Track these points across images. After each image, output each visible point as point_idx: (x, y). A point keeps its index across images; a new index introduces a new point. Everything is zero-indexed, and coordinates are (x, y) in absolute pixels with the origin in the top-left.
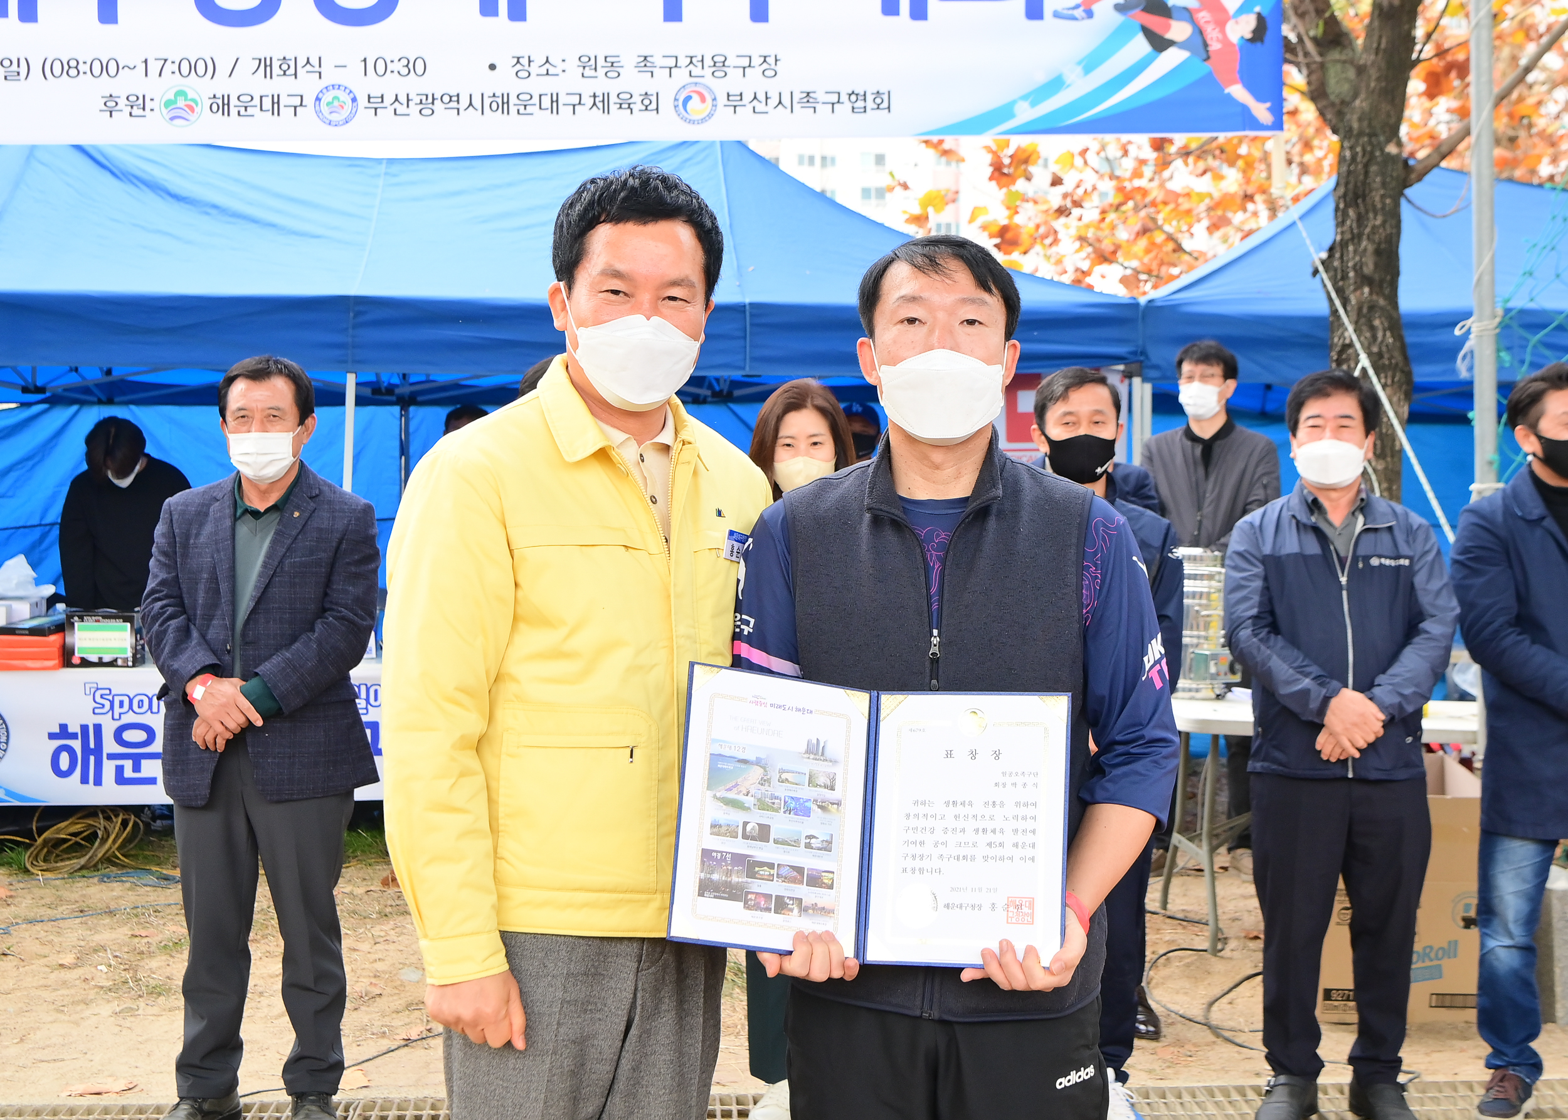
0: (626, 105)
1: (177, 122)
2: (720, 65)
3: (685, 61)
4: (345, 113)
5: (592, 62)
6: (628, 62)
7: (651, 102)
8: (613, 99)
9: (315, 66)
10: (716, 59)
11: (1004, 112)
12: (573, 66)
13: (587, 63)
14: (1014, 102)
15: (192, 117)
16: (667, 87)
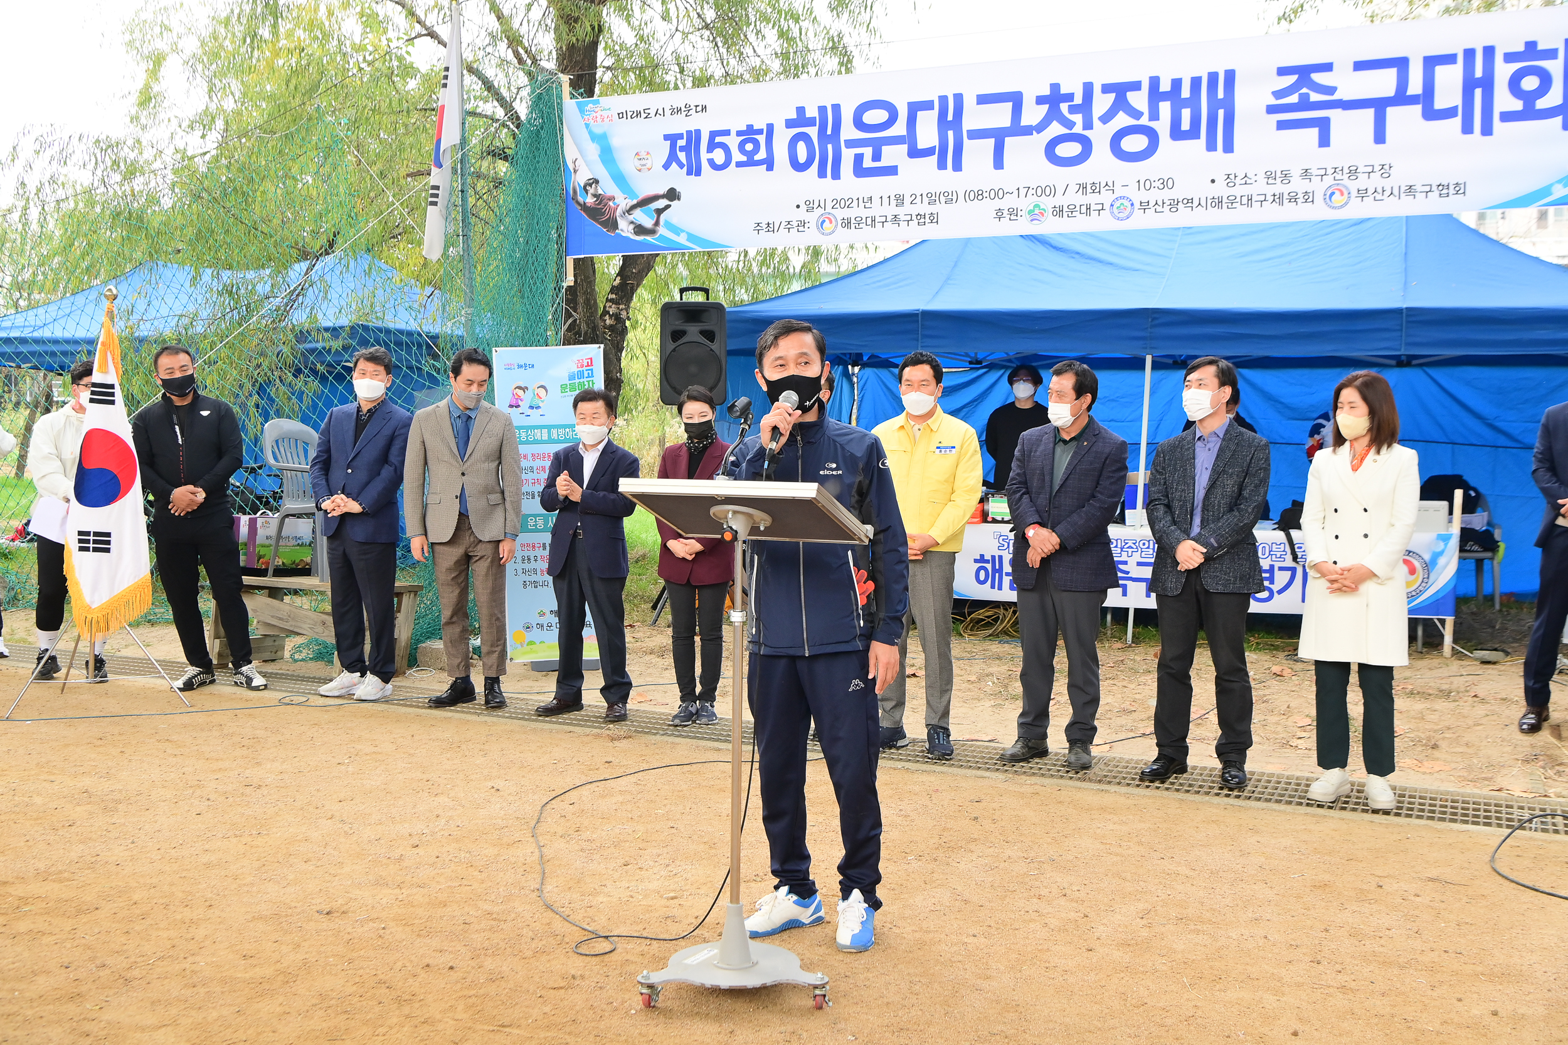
0: (1293, 199)
1: (1034, 222)
2: (1353, 172)
3: (1331, 171)
4: (1127, 213)
5: (1273, 175)
6: (1296, 173)
7: (1308, 198)
8: (1286, 196)
9: (1110, 187)
10: (1351, 168)
11: (1545, 191)
12: (1261, 178)
13: (1270, 176)
14: (1551, 185)
15: (1042, 219)
16: (1318, 187)
